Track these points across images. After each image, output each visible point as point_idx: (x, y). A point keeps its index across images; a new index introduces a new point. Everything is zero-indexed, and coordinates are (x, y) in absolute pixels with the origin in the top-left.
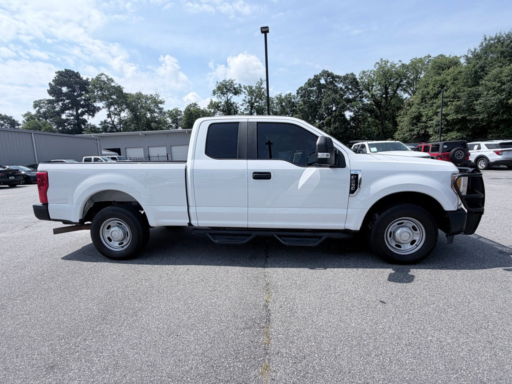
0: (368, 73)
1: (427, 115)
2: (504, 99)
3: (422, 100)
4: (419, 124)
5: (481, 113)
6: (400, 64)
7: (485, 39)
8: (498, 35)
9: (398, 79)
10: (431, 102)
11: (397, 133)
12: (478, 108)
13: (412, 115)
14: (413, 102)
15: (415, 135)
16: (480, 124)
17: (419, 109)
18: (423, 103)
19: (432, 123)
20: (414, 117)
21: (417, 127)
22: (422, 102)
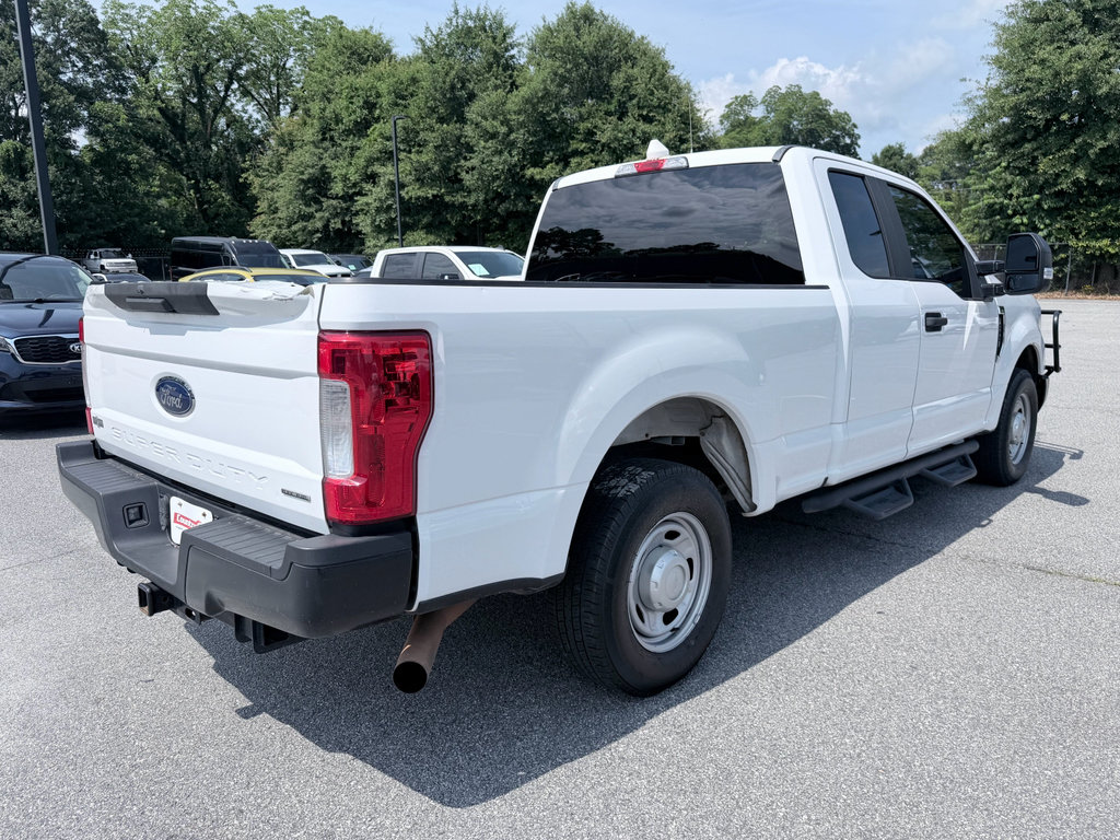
0: (133, 12)
1: (345, 178)
2: (516, 165)
3: (324, 134)
4: (326, 203)
5: (475, 190)
6: (232, 12)
7: (456, 12)
8: (482, 12)
9: (230, 56)
10: (349, 143)
11: (257, 220)
12: (468, 179)
13: (302, 173)
14: (290, 134)
15: (317, 231)
16: (472, 218)
17: (321, 159)
18: (327, 144)
19: (367, 204)
20: (309, 181)
21: (320, 210)
22: (324, 139)
